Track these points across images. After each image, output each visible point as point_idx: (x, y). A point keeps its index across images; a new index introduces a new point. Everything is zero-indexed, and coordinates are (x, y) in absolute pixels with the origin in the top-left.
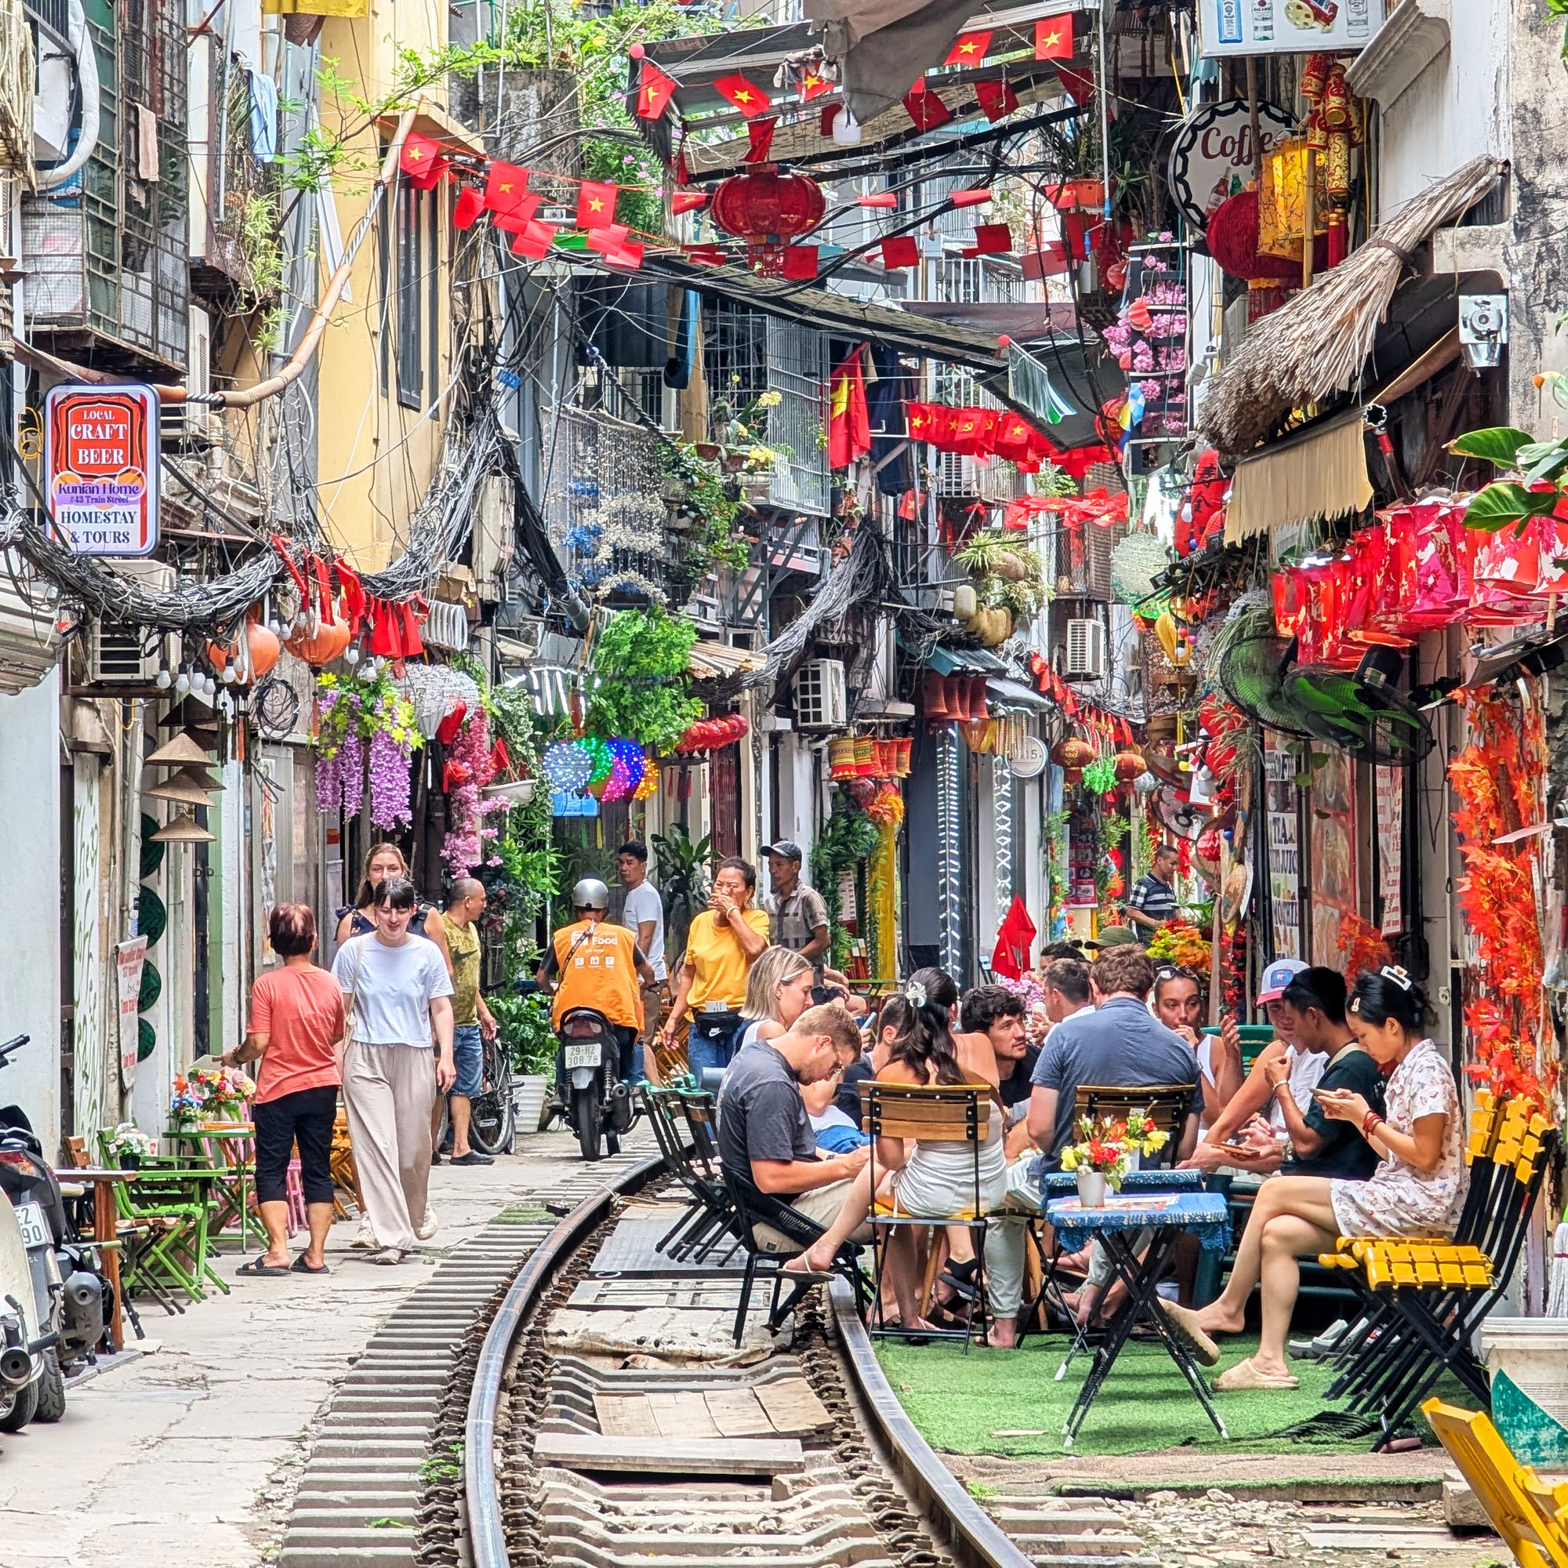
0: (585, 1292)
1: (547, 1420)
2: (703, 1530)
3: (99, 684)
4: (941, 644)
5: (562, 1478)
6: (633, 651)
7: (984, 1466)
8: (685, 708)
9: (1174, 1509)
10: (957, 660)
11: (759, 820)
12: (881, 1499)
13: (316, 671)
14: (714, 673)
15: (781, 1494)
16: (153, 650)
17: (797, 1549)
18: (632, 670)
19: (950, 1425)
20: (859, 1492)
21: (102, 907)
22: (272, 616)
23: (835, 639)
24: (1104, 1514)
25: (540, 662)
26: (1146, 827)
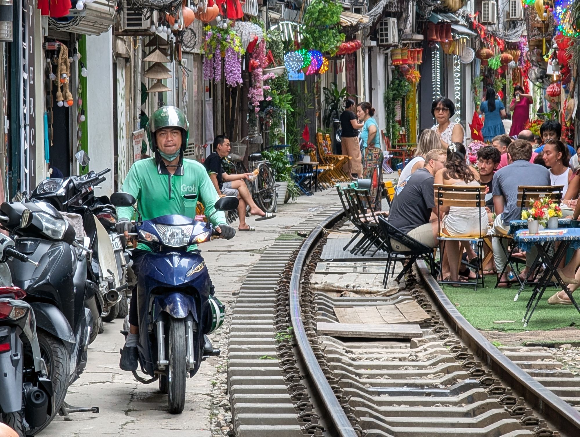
0: (321, 267)
1: (318, 317)
2: (388, 360)
3: (126, 31)
4: (434, 11)
5: (329, 340)
6: (319, 15)
7: (494, 334)
8: (338, 38)
9: (571, 351)
10: (440, 18)
11: (364, 81)
12: (456, 347)
13: (205, 25)
14: (349, 24)
15: (414, 346)
16: (148, 18)
17: (425, 367)
18: (319, 23)
19: (477, 319)
20: (445, 345)
21: (126, 118)
22: (191, 4)
23: (393, 10)
24: (543, 353)
25: (283, 20)
26: (512, 83)
